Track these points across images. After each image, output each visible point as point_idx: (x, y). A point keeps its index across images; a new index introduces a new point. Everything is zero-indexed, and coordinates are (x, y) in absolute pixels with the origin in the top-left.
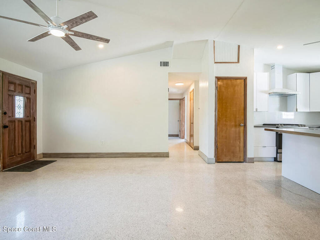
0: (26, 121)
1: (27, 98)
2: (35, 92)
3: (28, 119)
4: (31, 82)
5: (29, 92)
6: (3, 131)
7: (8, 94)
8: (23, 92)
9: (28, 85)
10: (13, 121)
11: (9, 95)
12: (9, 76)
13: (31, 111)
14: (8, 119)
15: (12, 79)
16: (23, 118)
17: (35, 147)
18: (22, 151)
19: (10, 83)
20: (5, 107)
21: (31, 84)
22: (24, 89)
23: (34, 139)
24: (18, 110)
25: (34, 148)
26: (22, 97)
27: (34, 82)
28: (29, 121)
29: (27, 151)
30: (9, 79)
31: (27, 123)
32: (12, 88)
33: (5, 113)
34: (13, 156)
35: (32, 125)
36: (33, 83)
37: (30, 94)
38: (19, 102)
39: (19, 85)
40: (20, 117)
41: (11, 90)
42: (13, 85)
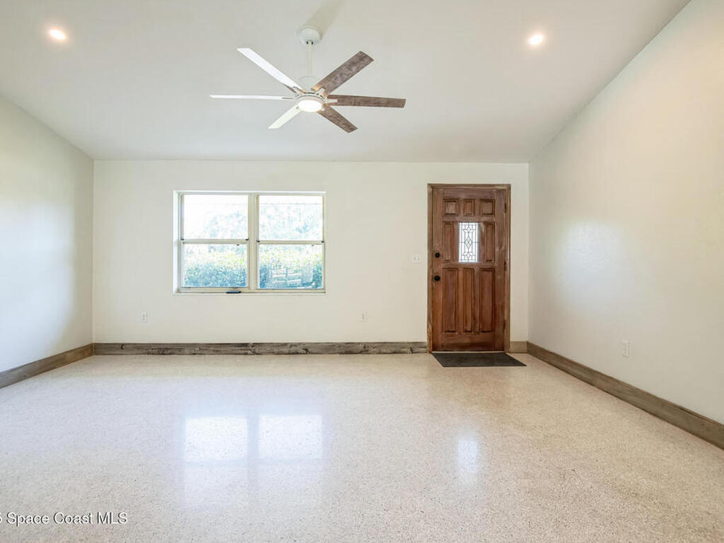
0: (484, 270)
1: (487, 224)
2: (507, 208)
3: (488, 265)
4: (496, 189)
5: (490, 212)
6: (434, 284)
7: (443, 222)
8: (477, 212)
9: (489, 197)
10: (454, 268)
11: (447, 223)
12: (444, 189)
13: (497, 249)
14: (442, 266)
15: (449, 194)
16: (477, 264)
17: (505, 325)
18: (473, 327)
19: (448, 200)
20: (437, 245)
21: (495, 194)
22: (477, 208)
23: (503, 308)
24: (467, 249)
25: (504, 328)
26: (474, 224)
27: (505, 188)
28: (492, 270)
29: (485, 330)
30: (444, 193)
31: (485, 273)
32: (451, 208)
33: (438, 255)
34: (453, 332)
35: (498, 277)
36: (499, 191)
37: (493, 214)
38: (467, 234)
39: (467, 201)
40: (470, 261)
41: (450, 212)
42: (454, 203)
